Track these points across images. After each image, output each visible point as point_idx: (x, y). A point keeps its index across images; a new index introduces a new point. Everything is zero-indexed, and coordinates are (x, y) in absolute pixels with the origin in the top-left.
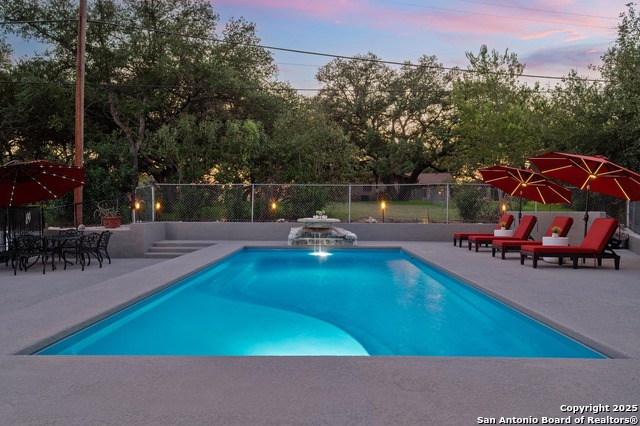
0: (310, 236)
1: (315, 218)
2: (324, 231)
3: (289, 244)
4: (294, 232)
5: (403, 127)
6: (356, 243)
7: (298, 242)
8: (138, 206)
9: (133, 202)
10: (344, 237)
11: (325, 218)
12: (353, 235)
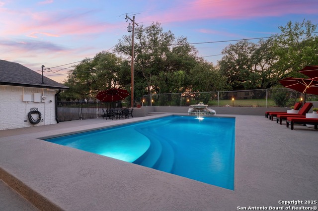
0: (196, 111)
1: (199, 105)
2: (202, 109)
3: (188, 114)
4: (190, 110)
5: (262, 68)
6: (215, 115)
7: (192, 114)
8: (144, 101)
9: (142, 100)
10: (209, 112)
11: (203, 105)
12: (214, 111)
